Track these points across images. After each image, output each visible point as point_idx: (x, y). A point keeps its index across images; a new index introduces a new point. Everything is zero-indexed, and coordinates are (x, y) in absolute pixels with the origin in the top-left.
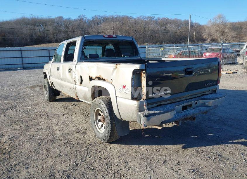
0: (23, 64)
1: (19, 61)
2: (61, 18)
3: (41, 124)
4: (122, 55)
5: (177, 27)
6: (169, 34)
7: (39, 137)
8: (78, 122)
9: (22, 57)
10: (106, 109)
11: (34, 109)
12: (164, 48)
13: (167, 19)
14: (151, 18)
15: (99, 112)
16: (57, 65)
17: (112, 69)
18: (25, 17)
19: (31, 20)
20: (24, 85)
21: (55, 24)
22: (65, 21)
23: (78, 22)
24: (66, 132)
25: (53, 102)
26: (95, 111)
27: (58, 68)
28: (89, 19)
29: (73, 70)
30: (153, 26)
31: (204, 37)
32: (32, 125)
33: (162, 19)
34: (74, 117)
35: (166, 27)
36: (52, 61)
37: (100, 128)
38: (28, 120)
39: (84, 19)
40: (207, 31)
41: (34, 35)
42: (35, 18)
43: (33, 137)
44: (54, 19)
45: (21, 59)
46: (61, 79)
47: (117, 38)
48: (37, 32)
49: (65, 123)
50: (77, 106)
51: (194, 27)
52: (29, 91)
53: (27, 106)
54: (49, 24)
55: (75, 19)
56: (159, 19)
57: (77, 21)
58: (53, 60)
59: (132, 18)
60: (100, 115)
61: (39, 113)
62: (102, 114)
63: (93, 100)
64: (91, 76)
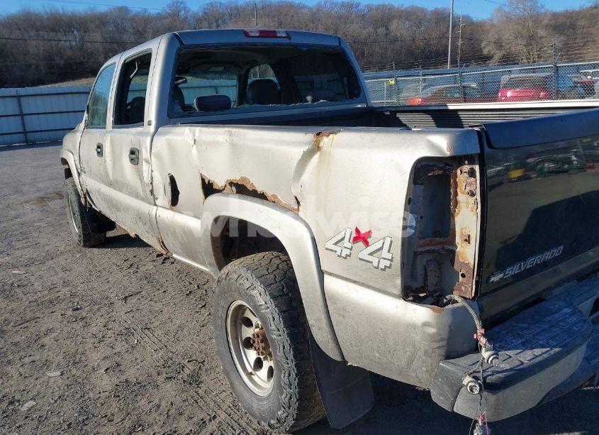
0: (25, 132)
1: (13, 125)
2: (123, 10)
3: (46, 340)
4: (309, 98)
5: (415, 28)
6: (397, 45)
7: (32, 403)
8: (173, 328)
9: (22, 115)
10: (277, 317)
11: (33, 279)
12: (396, 81)
13: (391, 8)
14: (351, 6)
15: (243, 313)
16: (95, 135)
17: (297, 152)
18: (32, 10)
19: (48, 18)
20: (21, 193)
21: (111, 28)
22: (133, 19)
23: (168, 20)
24: (132, 374)
25: (95, 250)
26: (230, 313)
27: (99, 147)
28: (195, 11)
29: (145, 154)
30: (355, 26)
31: (485, 51)
32: (16, 344)
33: (378, 8)
34: (158, 307)
35: (387, 29)
36: (82, 125)
37: (251, 373)
38: (8, 325)
39: (182, 12)
40: (492, 36)
41: (56, 57)
42: (58, 13)
43: (11, 403)
44: (106, 15)
45: (18, 118)
46: (110, 185)
47: (290, 38)
48: (64, 50)
49: (128, 333)
50: (168, 264)
51: (458, 27)
52: (31, 213)
53: (14, 267)
54: (92, 26)
55: (159, 13)
56: (370, 7)
57: (166, 18)
58: (84, 120)
59: (304, 7)
60: (249, 323)
61: (46, 292)
62: (255, 320)
63: (220, 268)
64: (210, 177)
